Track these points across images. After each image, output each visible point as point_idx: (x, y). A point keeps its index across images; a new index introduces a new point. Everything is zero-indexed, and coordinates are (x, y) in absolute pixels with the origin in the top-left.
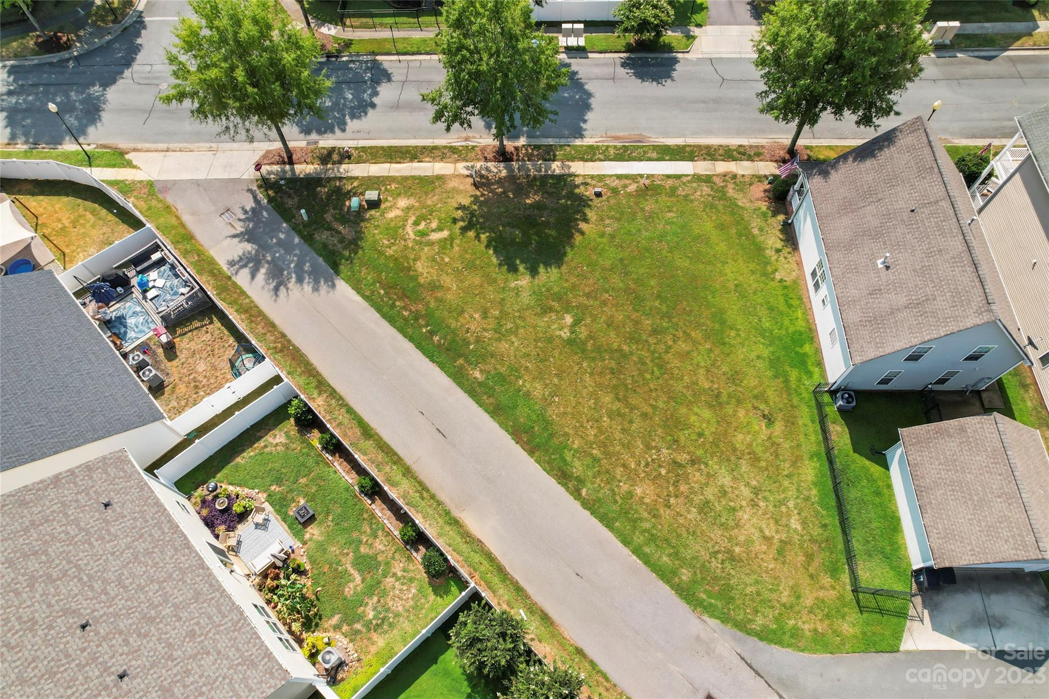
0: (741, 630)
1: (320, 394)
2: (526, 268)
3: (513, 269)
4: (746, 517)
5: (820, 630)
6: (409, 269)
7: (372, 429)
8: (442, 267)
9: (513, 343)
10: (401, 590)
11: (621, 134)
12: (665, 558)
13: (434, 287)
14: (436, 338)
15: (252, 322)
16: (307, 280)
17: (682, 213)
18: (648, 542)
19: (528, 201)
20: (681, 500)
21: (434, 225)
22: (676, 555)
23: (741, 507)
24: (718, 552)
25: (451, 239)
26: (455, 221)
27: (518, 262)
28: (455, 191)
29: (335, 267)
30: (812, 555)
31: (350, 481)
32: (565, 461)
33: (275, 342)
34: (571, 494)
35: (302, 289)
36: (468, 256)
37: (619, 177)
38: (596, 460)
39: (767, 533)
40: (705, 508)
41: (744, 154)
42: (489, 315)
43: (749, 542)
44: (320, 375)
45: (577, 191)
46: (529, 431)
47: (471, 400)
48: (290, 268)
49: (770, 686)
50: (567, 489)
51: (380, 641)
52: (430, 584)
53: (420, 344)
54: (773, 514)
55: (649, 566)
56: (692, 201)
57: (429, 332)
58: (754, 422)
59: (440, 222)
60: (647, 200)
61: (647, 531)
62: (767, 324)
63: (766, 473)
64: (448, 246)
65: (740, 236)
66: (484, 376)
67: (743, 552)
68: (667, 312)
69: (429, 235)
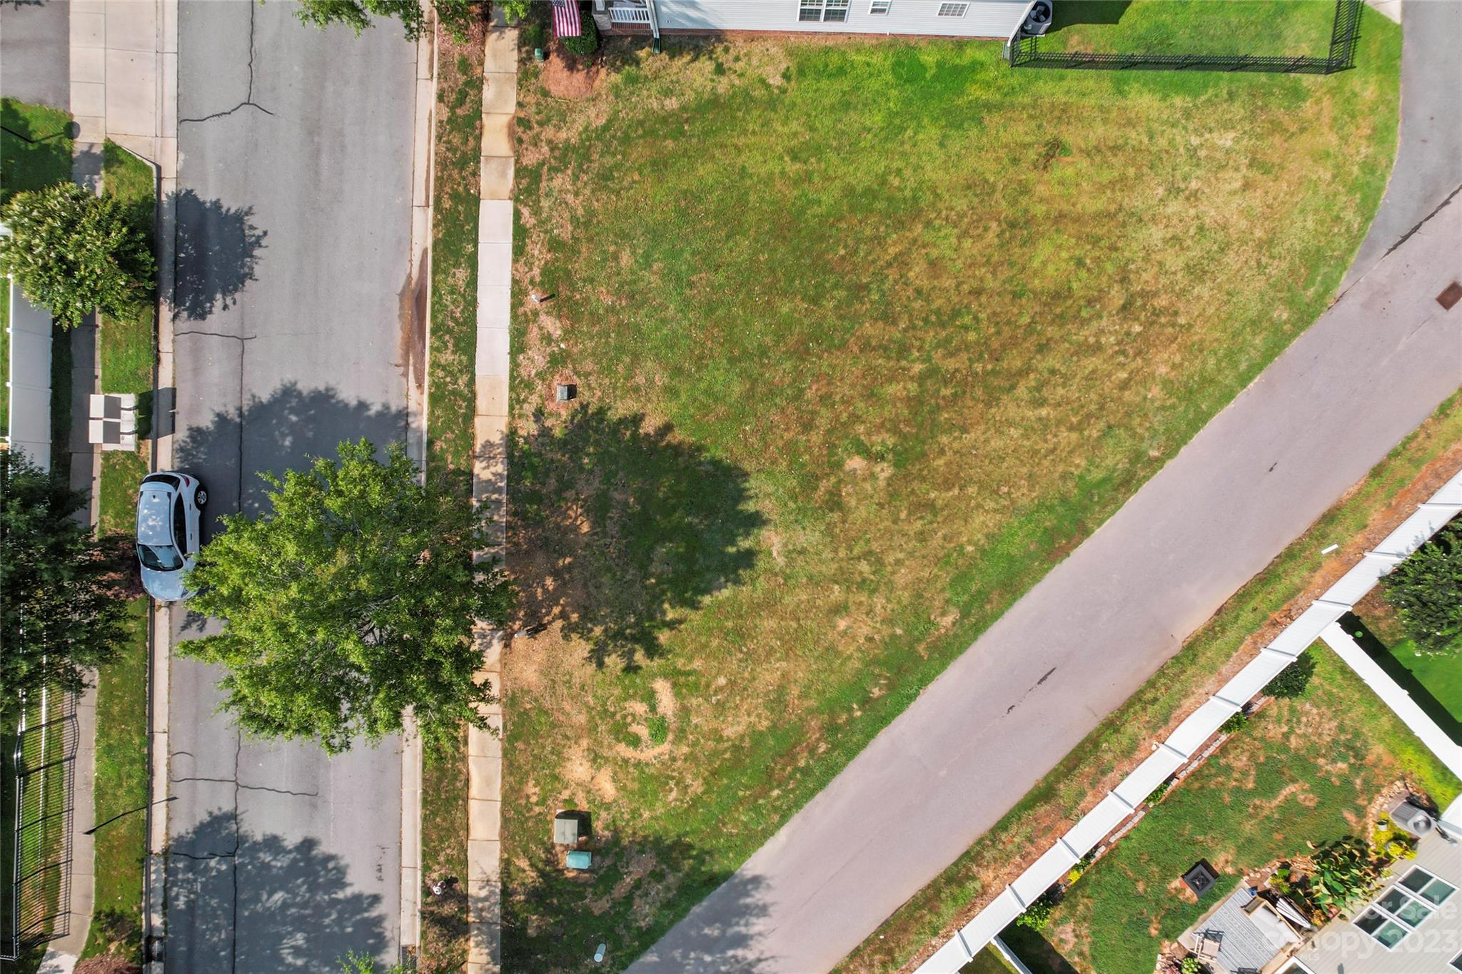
0: (1359, 244)
1: (974, 878)
2: (747, 535)
3: (748, 558)
4: (1213, 213)
6: (736, 749)
7: (1037, 787)
8: (738, 689)
9: (898, 560)
10: (1308, 725)
11: (398, 335)
12: (1257, 341)
13: (779, 701)
14: (876, 692)
16: (743, 930)
17: (624, 236)
18: (1235, 365)
19: (585, 528)
20: (1181, 306)
21: (640, 708)
22: (1255, 324)
23: (1198, 217)
24: (1259, 263)
25: (674, 674)
26: (631, 669)
27: (732, 550)
28: (550, 669)
29: (713, 881)
30: (1272, 122)
32: (1104, 480)
33: (872, 965)
34: (1154, 472)
35: (760, 934)
36: (715, 643)
37: (518, 347)
39: (1239, 184)
40: (1197, 272)
41: (463, 94)
42: (843, 601)
43: (1250, 214)
44: (935, 882)
45: (558, 433)
46: (1051, 534)
47: (990, 630)
48: (713, 962)
50: (1146, 478)
53: (883, 716)
54: (1210, 170)
55: (1266, 364)
56: (591, 213)
57: (862, 706)
58: (1060, 173)
59: (633, 697)
60: (587, 299)
61: (1219, 361)
62: (878, 119)
63: (1145, 170)
64: (692, 679)
65: (683, 133)
66: (952, 609)
67: (1262, 225)
68: (848, 289)
69: (663, 718)
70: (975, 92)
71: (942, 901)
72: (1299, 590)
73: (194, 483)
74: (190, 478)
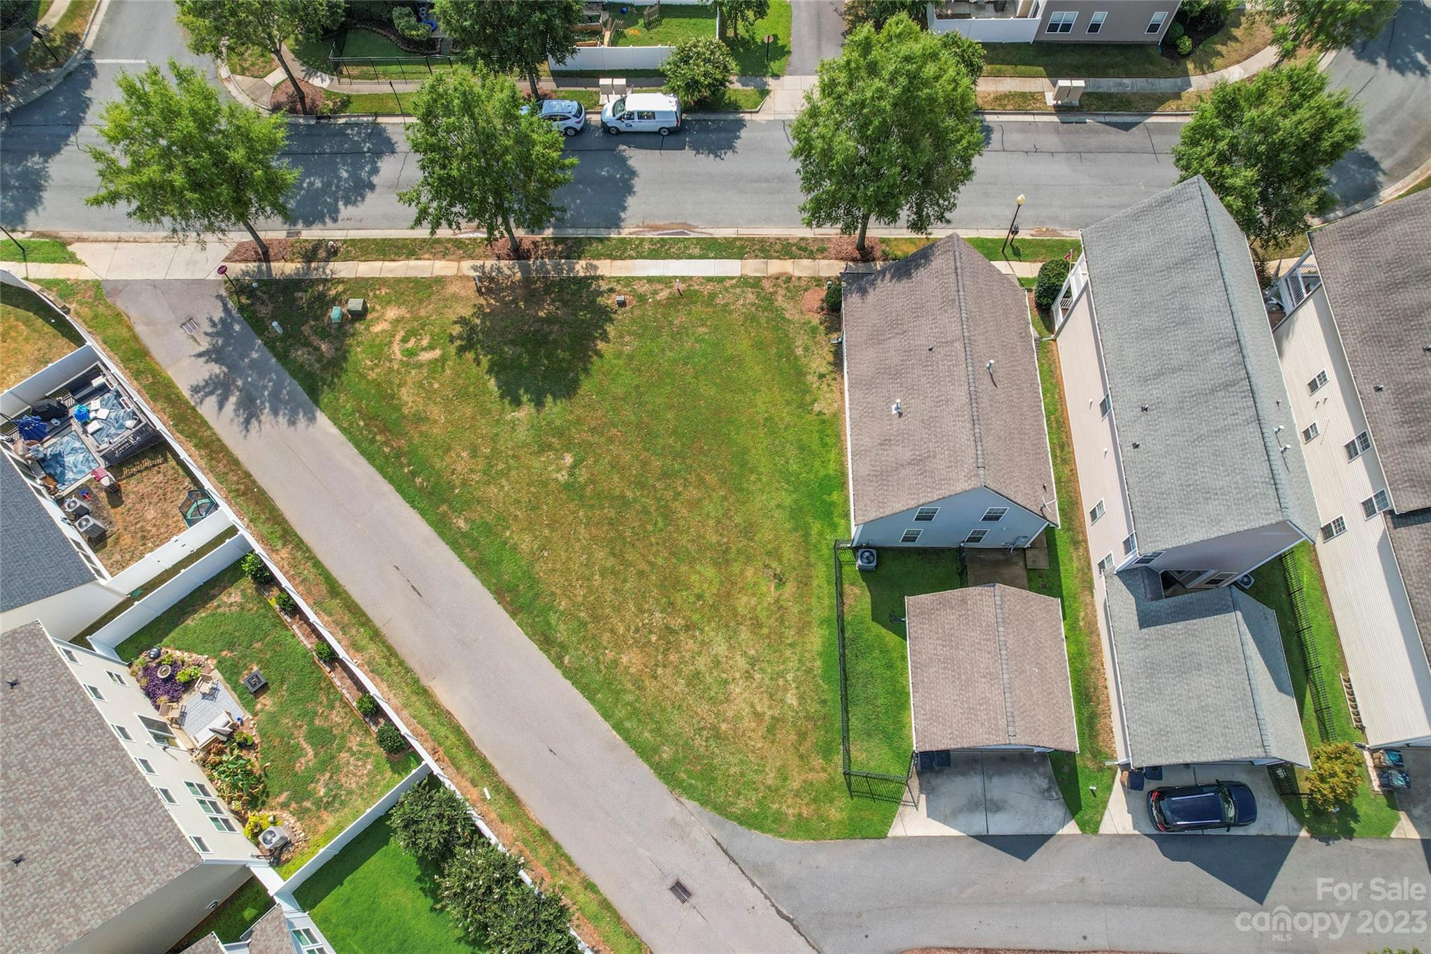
0: (720, 814)
1: (284, 545)
2: (530, 399)
3: (515, 400)
4: (738, 690)
5: (805, 815)
6: (393, 397)
7: (340, 586)
8: (430, 395)
9: (503, 487)
10: (356, 766)
11: (661, 223)
12: (646, 734)
13: (419, 419)
14: (418, 480)
15: (212, 459)
17: (717, 328)
18: (628, 717)
19: (541, 313)
20: (669, 670)
21: (425, 343)
22: (658, 731)
23: (734, 679)
24: (703, 729)
25: (443, 360)
26: (451, 338)
28: (456, 298)
29: (313, 392)
30: (806, 733)
31: (309, 646)
32: (549, 624)
33: (238, 483)
34: (553, 662)
36: (460, 382)
37: (650, 280)
38: (583, 624)
39: (759, 709)
40: (694, 679)
41: (805, 250)
42: (479, 454)
43: (738, 717)
44: (287, 522)
45: (599, 299)
46: (513, 589)
47: (452, 553)
49: (743, 873)
50: (549, 656)
51: (330, 820)
52: (389, 760)
53: (402, 486)
54: (768, 687)
55: (629, 743)
56: (730, 313)
57: (410, 472)
58: (763, 583)
59: (432, 338)
60: (678, 311)
61: (630, 704)
62: (794, 467)
63: (767, 641)
64: (440, 370)
65: (780, 357)
66: (469, 526)
67: (730, 729)
68: (681, 451)
69: (418, 355)
70: (816, 527)
71: (272, 525)
72: (458, 769)
73: (578, 127)
74: (581, 125)
